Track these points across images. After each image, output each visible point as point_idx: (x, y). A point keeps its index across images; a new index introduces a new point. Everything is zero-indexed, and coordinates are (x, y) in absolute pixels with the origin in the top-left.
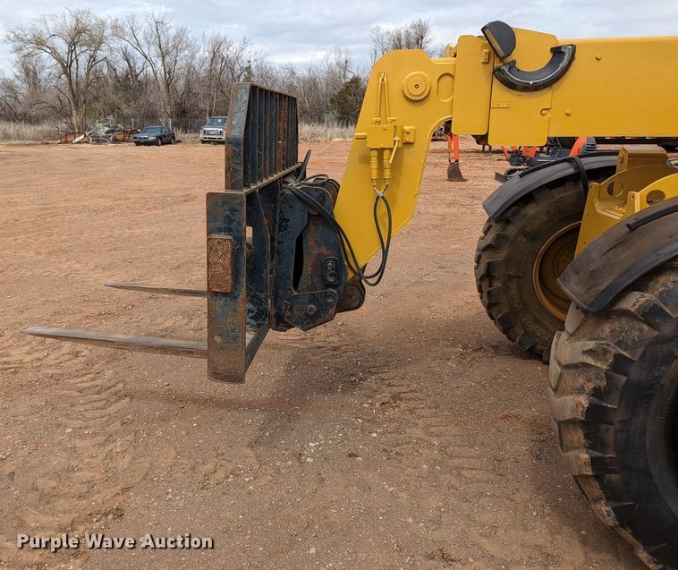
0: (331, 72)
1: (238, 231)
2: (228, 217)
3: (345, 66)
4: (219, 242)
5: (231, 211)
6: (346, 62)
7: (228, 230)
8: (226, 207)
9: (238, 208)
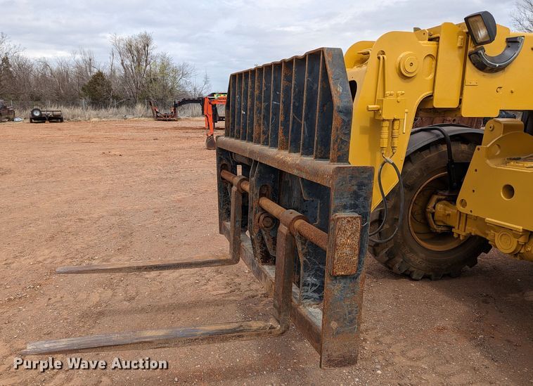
0: (79, 67)
1: (364, 207)
2: (355, 193)
3: (90, 63)
4: (349, 221)
5: (359, 186)
6: (90, 60)
7: (354, 207)
8: (354, 182)
9: (366, 181)
